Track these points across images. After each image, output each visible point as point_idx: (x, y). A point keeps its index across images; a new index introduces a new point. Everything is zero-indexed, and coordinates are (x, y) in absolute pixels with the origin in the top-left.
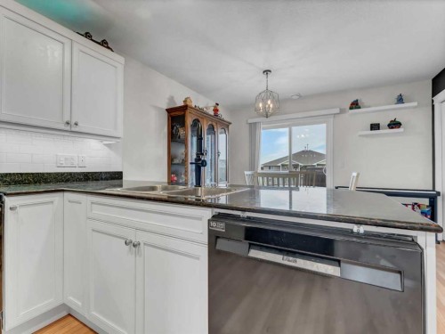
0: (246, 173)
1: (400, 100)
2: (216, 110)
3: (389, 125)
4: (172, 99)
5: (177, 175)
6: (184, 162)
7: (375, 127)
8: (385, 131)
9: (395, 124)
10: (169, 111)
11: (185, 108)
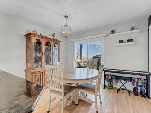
1: (133, 29)
2: (53, 36)
7: (121, 42)
8: (126, 43)
9: (130, 40)
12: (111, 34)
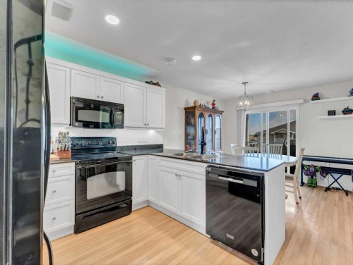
0: (232, 145)
1: (352, 93)
2: (213, 104)
3: (343, 112)
4: (187, 102)
5: (190, 146)
6: (194, 138)
7: (332, 113)
8: (340, 116)
9: (347, 111)
10: (185, 109)
11: (194, 108)
12: (313, 100)
